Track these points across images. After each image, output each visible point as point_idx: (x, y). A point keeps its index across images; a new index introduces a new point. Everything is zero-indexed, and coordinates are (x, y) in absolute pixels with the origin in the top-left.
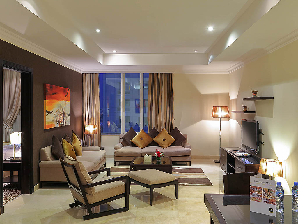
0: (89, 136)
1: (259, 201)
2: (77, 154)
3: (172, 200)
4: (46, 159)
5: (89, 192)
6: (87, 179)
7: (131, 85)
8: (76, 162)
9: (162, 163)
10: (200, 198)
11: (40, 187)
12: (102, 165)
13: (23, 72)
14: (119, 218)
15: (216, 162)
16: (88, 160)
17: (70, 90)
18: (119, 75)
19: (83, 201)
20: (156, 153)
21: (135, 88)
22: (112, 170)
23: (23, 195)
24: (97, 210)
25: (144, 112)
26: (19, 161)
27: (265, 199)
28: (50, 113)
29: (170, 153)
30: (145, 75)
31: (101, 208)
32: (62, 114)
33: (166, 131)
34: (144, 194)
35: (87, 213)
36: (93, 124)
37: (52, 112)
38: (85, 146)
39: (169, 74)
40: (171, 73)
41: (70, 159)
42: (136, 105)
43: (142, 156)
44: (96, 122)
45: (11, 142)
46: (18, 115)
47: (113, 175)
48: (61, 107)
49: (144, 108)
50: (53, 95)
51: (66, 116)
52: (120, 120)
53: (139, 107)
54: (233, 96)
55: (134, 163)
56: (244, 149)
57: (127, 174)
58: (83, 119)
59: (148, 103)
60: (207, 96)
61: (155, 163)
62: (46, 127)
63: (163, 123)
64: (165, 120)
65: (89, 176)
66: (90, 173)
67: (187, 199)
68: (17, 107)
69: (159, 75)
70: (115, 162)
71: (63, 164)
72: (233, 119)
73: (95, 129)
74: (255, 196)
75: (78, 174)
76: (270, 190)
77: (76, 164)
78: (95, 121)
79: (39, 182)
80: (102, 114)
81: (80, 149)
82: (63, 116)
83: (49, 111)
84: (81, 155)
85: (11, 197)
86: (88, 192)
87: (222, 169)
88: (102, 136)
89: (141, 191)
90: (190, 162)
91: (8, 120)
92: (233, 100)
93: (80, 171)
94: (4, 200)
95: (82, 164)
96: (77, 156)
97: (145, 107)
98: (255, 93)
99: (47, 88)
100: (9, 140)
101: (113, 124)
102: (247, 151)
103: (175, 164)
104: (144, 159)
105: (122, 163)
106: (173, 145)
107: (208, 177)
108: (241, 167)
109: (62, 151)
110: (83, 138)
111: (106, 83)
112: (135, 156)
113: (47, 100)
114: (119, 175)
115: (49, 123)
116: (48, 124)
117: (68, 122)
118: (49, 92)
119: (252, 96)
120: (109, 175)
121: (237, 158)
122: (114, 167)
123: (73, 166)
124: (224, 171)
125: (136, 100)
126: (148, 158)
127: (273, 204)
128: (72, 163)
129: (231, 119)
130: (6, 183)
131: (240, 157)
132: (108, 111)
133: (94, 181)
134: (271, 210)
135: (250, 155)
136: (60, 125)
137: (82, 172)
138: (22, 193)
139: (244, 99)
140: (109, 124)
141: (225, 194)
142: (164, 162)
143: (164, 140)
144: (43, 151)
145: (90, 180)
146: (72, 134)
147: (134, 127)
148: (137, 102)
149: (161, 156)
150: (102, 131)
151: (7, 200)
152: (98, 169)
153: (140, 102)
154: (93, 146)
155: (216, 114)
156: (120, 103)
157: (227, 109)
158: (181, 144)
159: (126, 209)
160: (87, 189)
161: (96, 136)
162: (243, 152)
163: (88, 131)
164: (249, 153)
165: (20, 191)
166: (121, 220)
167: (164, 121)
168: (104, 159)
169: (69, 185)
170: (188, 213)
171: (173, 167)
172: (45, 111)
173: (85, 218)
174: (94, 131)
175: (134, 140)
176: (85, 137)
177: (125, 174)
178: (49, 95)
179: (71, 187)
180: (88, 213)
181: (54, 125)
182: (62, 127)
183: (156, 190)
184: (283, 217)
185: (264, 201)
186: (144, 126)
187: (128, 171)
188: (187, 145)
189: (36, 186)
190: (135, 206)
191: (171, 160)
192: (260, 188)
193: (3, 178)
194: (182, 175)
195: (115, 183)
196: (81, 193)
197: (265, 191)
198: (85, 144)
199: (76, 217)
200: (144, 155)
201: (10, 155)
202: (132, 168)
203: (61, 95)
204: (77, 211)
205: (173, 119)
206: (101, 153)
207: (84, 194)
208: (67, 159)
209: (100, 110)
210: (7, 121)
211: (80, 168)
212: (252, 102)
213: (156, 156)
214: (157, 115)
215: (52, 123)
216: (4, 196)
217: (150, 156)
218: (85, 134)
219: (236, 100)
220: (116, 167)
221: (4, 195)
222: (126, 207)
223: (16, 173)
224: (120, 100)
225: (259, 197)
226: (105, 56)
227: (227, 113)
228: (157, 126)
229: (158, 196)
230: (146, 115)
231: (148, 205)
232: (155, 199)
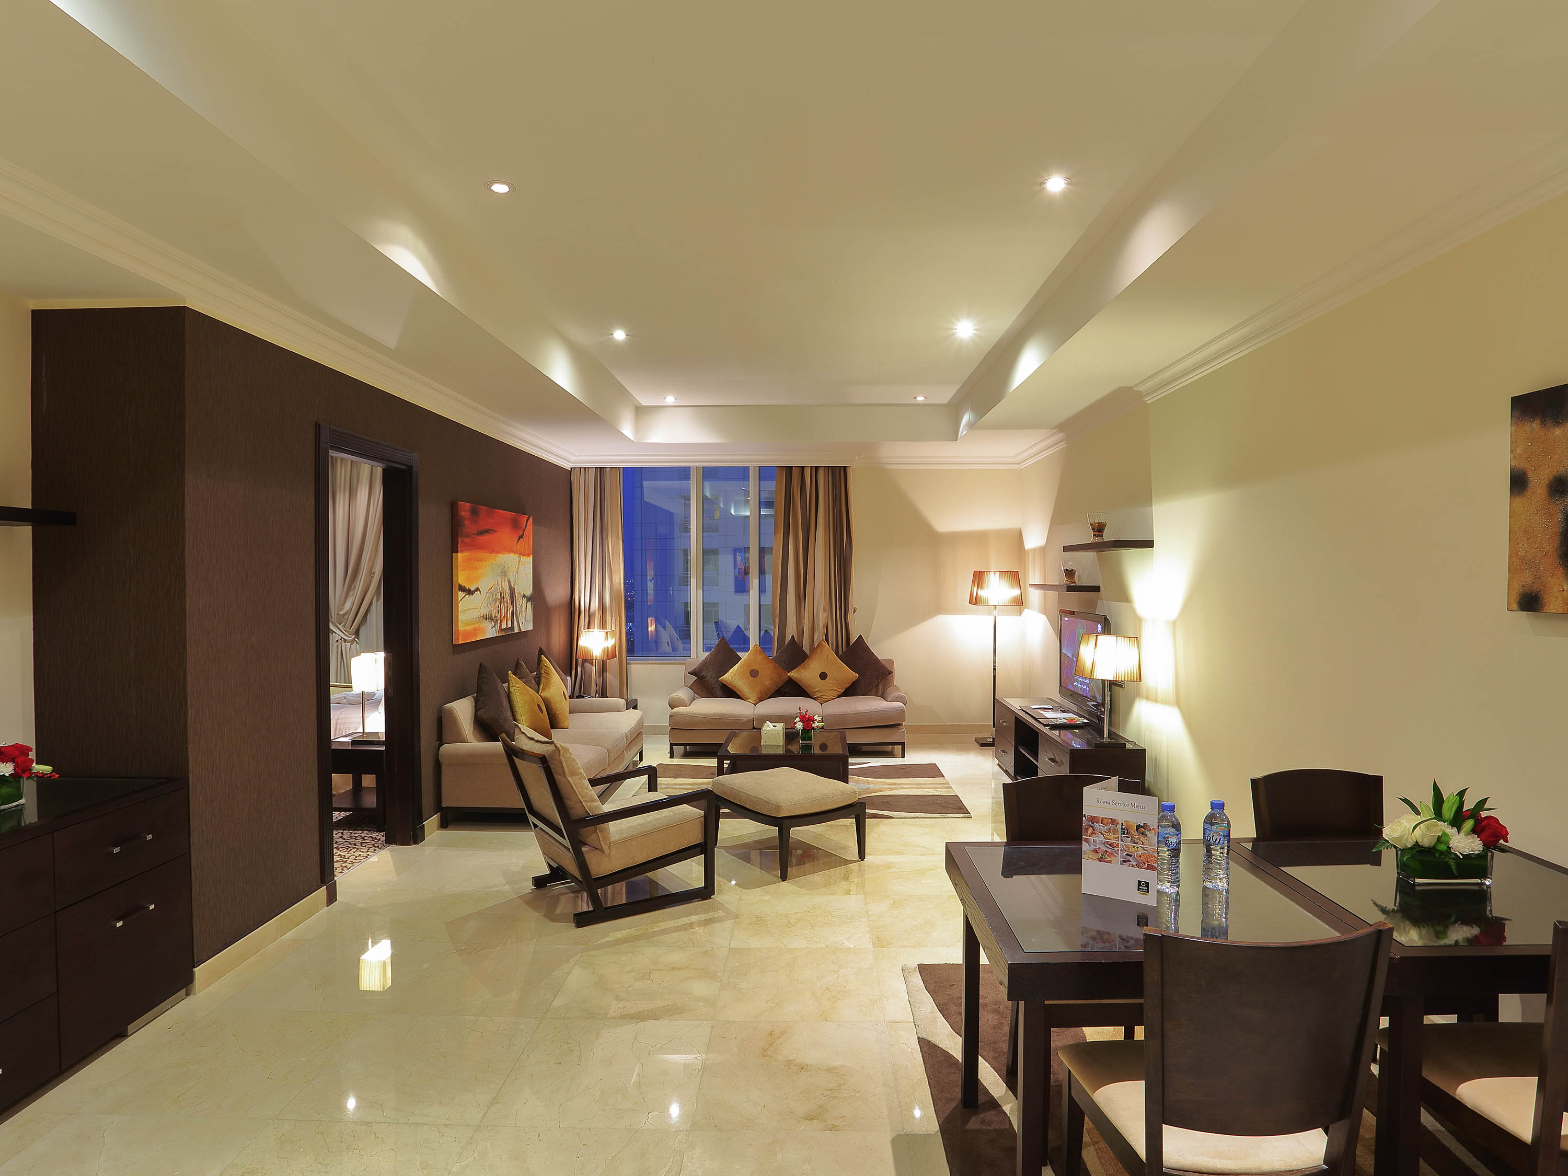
0: (592, 664)
1: (1110, 862)
2: (554, 722)
3: (847, 862)
4: (460, 739)
5: (591, 839)
6: (585, 801)
7: (722, 505)
8: (550, 748)
9: (817, 751)
10: (933, 854)
11: (444, 825)
12: (631, 756)
13: (388, 465)
14: (685, 920)
15: (982, 745)
16: (588, 740)
17: (531, 520)
18: (683, 473)
19: (571, 866)
20: (798, 719)
21: (733, 512)
22: (664, 771)
23: (393, 847)
24: (617, 894)
25: (762, 590)
26: (378, 743)
27: (1127, 855)
28: (470, 592)
29: (842, 717)
30: (765, 473)
31: (630, 890)
32: (508, 597)
33: (828, 651)
34: (761, 846)
35: (585, 906)
36: (603, 626)
37: (477, 589)
38: (577, 697)
39: (838, 470)
40: (845, 468)
41: (532, 739)
42: (735, 568)
43: (754, 728)
44: (613, 620)
45: (353, 685)
46: (375, 598)
47: (664, 786)
48: (504, 573)
49: (762, 576)
50: (479, 537)
51: (521, 602)
52: (687, 615)
53: (746, 572)
54: (1035, 539)
55: (731, 749)
56: (1067, 704)
57: (707, 784)
58: (571, 610)
59: (774, 561)
60: (954, 538)
61: (795, 748)
62: (460, 638)
63: (821, 626)
64: (825, 615)
65: (593, 792)
66: (594, 782)
67: (892, 859)
68: (371, 573)
69: (808, 473)
70: (672, 745)
71: (512, 753)
72: (1034, 610)
73: (611, 642)
74: (1098, 846)
75: (557, 782)
76: (1142, 827)
77: (552, 754)
78: (608, 618)
79: (438, 807)
80: (632, 597)
81: (562, 705)
82: (512, 603)
83: (467, 587)
84: (565, 724)
85: (357, 854)
86: (589, 841)
87: (999, 765)
88: (632, 665)
89: (751, 837)
90: (903, 744)
91: (344, 615)
92: (1034, 550)
93: (564, 773)
94: (337, 861)
95: (571, 754)
96: (552, 728)
97: (765, 574)
98: (1099, 529)
99: (463, 513)
100: (348, 679)
101: (664, 628)
102: (1074, 708)
103: (858, 750)
104: (759, 738)
105: (695, 749)
106: (851, 691)
107: (957, 791)
108: (1057, 759)
109: (509, 714)
110: (574, 672)
111: (642, 497)
112: (733, 727)
113: (462, 551)
114: (685, 787)
115: (467, 624)
116: (463, 629)
117: (525, 623)
118: (468, 526)
119: (1089, 537)
120: (652, 787)
121: (1046, 730)
122: (667, 761)
123: (543, 760)
124: (1006, 772)
125: (735, 551)
126: (773, 733)
127: (1151, 867)
128: (538, 749)
129: (1026, 612)
130: (340, 810)
131: (1054, 727)
132: (651, 586)
133: (608, 807)
134: (1143, 886)
135: (1086, 721)
136: (501, 630)
137: (569, 779)
138: (390, 841)
139: (1066, 549)
140: (651, 628)
141: (1007, 844)
142: (823, 747)
143: (823, 676)
144: (451, 713)
145: (595, 804)
146: (540, 660)
147: (730, 635)
148: (739, 558)
149: (813, 728)
150: (631, 651)
151: (345, 862)
152: (620, 769)
153: (748, 558)
154: (603, 695)
155: (983, 593)
156: (687, 562)
157: (1014, 577)
158: (874, 691)
159: (706, 892)
160: (586, 831)
161: (613, 664)
162: (1064, 711)
163: (587, 652)
164: (1081, 716)
165: (381, 836)
166: (691, 925)
167: (822, 617)
168: (637, 736)
169: (532, 819)
170: (894, 903)
171: (851, 760)
172: (456, 587)
173: (582, 920)
174: (606, 650)
175: (731, 676)
176: (579, 669)
177: (701, 784)
178: (467, 537)
179: (536, 826)
180: (588, 905)
181: (483, 631)
182: (509, 638)
183: (798, 833)
184: (1177, 906)
185: (1124, 861)
186: (762, 633)
187: (711, 776)
188: (892, 693)
189: (431, 823)
190: (733, 882)
191: (843, 738)
192: (1113, 821)
193: (331, 795)
194: (877, 787)
195: (671, 814)
196: (566, 842)
197: (1125, 831)
198: (579, 692)
199: (551, 916)
200: (762, 725)
201: (350, 723)
202: (726, 766)
203: (505, 535)
204: (556, 899)
205: (851, 610)
206: (629, 719)
207: (577, 845)
208: (522, 737)
209: (625, 583)
210: (341, 619)
211: (565, 765)
212: (1091, 555)
213: (799, 726)
214: (801, 598)
215: (477, 625)
216: (335, 851)
217: (780, 726)
218: (580, 661)
219: (1043, 550)
220: (676, 761)
221: (335, 846)
222: (706, 887)
223: (369, 780)
224: (686, 552)
225: (1109, 850)
226: (641, 412)
227: (1016, 592)
228: (801, 633)
229: (804, 852)
230: (768, 599)
231: (775, 879)
232: (794, 860)
